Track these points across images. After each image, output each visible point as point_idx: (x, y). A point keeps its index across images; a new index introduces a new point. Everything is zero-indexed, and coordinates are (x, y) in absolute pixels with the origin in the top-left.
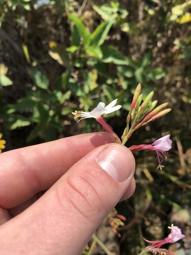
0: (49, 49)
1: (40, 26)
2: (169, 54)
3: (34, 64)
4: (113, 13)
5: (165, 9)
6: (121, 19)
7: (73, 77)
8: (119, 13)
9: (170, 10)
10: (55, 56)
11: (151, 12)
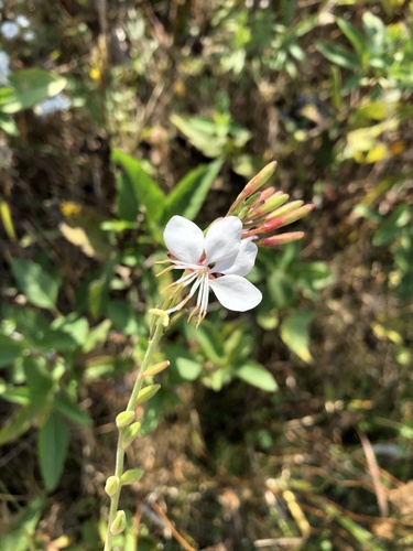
0: (62, 218)
1: (47, 150)
2: (341, 229)
3: (26, 242)
4: (215, 135)
5: (333, 134)
6: (235, 148)
7: (119, 276)
8: (230, 136)
9: (342, 137)
10: (76, 236)
11: (300, 136)
